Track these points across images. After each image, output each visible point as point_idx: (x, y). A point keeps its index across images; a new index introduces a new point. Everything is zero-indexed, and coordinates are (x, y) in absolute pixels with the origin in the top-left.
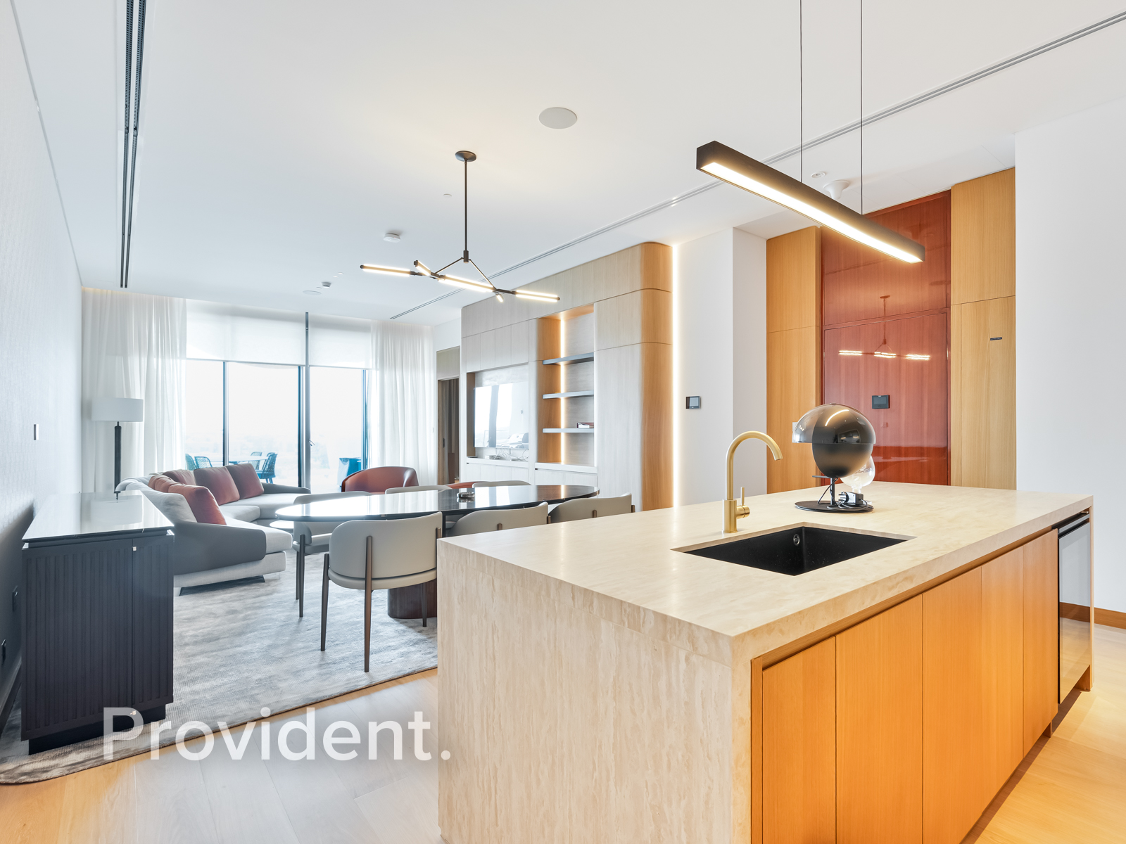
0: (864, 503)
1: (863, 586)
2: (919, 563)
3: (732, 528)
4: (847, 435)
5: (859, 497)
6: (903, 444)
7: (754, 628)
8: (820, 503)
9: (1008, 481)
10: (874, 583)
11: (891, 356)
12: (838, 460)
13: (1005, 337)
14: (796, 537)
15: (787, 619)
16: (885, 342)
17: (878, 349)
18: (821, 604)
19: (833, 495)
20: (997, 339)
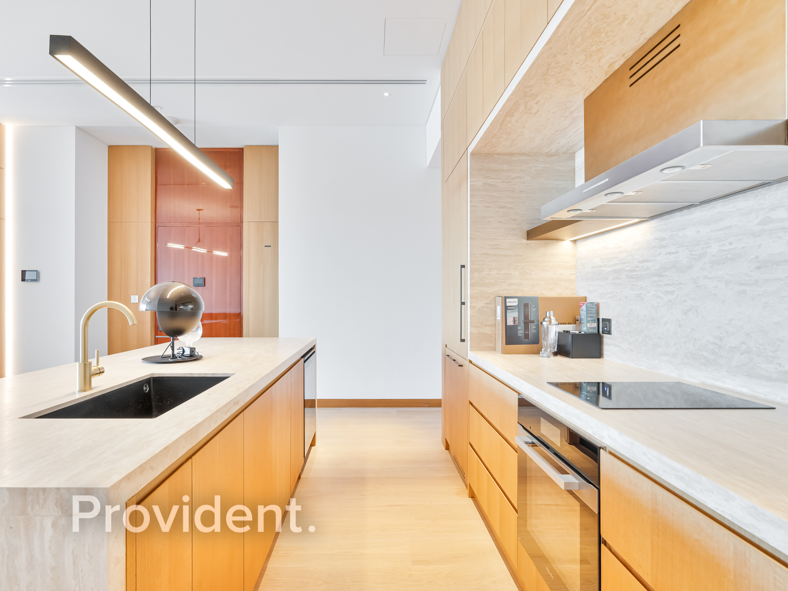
0: (196, 354)
1: (209, 415)
2: (241, 391)
3: (87, 387)
4: (184, 304)
5: (192, 350)
6: (214, 311)
7: (128, 473)
8: (163, 357)
9: (274, 333)
10: (216, 411)
11: (203, 251)
12: (177, 323)
13: (272, 246)
14: (146, 386)
15: (156, 456)
16: (199, 241)
17: (195, 245)
18: (181, 437)
19: (173, 350)
20: (268, 246)
